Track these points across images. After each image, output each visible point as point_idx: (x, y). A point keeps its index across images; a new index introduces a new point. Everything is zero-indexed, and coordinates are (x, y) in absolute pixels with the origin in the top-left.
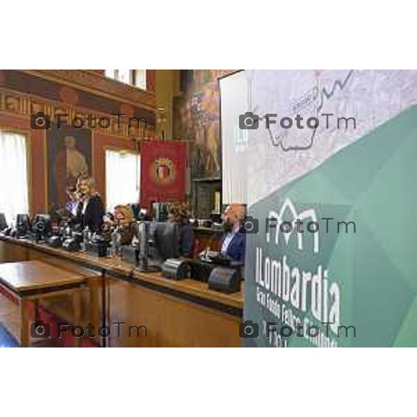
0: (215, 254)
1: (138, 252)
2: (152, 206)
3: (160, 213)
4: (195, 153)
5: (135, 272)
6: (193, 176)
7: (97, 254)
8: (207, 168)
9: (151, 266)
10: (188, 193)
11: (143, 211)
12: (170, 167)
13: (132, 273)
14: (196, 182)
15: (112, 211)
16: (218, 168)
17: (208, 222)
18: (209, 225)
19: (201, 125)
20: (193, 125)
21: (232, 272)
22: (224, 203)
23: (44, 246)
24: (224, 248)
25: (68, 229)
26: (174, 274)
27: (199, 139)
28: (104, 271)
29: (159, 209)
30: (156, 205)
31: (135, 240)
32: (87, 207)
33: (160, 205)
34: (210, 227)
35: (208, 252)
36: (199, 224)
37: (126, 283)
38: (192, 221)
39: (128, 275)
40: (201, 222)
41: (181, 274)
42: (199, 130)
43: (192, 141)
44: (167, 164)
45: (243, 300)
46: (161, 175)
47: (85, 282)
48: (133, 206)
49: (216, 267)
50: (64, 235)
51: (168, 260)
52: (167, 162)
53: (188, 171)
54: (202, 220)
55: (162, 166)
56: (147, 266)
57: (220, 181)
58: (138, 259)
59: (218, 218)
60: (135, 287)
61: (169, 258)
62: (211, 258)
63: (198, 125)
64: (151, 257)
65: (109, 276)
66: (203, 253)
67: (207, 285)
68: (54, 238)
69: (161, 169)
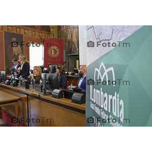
0: (74, 87)
1: (42, 87)
2: (49, 67)
3: (52, 70)
4: (67, 44)
5: (40, 95)
6: (67, 53)
7: (25, 88)
8: (73, 50)
9: (48, 93)
10: (64, 61)
11: (45, 69)
12: (56, 50)
13: (39, 96)
14: (68, 56)
15: (32, 69)
16: (77, 50)
17: (73, 73)
18: (73, 74)
19: (70, 31)
20: (66, 32)
21: (82, 95)
22: (80, 65)
23: (4, 85)
24: (80, 84)
25: (13, 77)
26: (57, 96)
27: (69, 37)
28: (28, 95)
29: (52, 68)
30: (50, 66)
31: (41, 81)
32: (23, 67)
33: (52, 66)
34: (73, 75)
35: (71, 86)
36: (69, 74)
37: (37, 100)
38: (66, 73)
39: (38, 96)
40: (70, 73)
41: (60, 96)
42: (69, 33)
43: (66, 38)
44: (55, 49)
45: (85, 107)
46: (53, 53)
47: (20, 99)
48: (41, 67)
49: (75, 93)
50: (11, 80)
51: (55, 90)
52: (55, 47)
53: (64, 51)
54: (71, 72)
55: (53, 49)
56: (46, 92)
57: (78, 55)
58: (42, 89)
59: (77, 71)
60: (41, 102)
61: (55, 89)
62: (73, 89)
63: (68, 31)
64: (48, 89)
65: (30, 97)
66: (69, 87)
67: (71, 101)
68: (7, 81)
69: (53, 51)
